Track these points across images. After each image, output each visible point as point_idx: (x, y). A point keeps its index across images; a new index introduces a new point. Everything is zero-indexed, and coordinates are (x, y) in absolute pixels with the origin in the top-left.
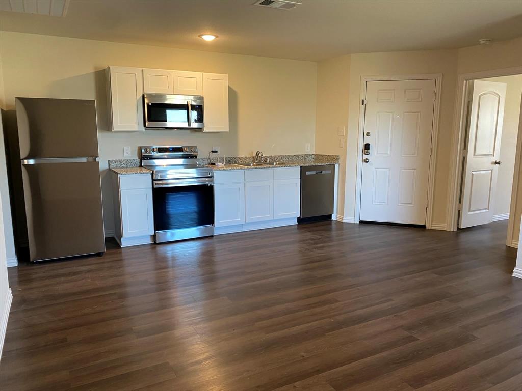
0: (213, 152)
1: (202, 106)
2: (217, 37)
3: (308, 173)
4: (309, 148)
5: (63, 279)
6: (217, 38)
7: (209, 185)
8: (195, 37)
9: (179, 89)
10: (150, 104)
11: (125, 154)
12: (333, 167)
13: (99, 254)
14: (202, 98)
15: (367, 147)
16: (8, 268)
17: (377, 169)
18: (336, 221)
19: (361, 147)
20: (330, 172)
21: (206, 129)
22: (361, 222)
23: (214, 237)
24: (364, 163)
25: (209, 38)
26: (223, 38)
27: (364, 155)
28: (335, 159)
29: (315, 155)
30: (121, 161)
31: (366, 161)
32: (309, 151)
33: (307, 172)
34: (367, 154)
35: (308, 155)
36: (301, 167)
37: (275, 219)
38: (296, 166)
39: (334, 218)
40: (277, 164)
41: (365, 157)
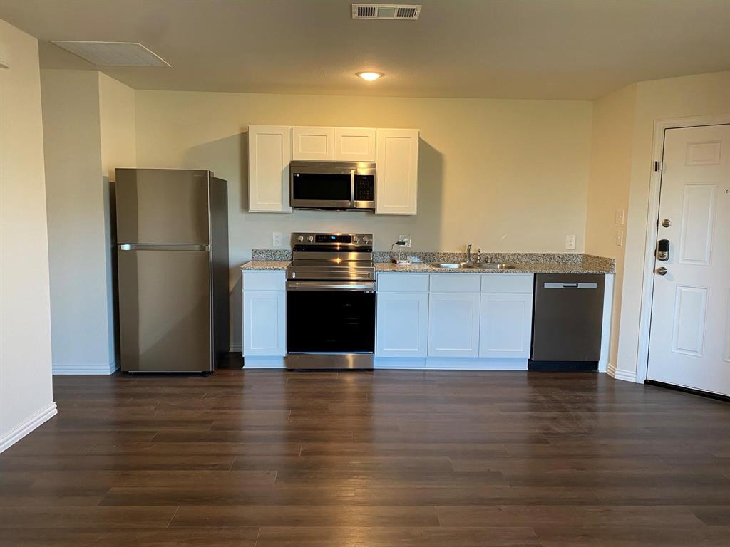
0: (399, 243)
1: (372, 176)
2: (383, 75)
3: (547, 285)
4: (573, 243)
5: (131, 400)
6: (383, 78)
7: (368, 292)
8: (349, 75)
9: (343, 153)
10: (298, 175)
11: (274, 242)
12: (600, 280)
13: (203, 374)
14: (374, 166)
15: (663, 246)
16: (53, 376)
17: (683, 289)
18: (606, 373)
19: (652, 246)
20: (594, 286)
21: (378, 211)
22: (648, 382)
23: (375, 372)
24: (657, 276)
25: (370, 76)
26: (390, 77)
27: (657, 261)
28: (608, 264)
29: (584, 255)
30: (267, 252)
31: (662, 272)
32: (573, 248)
33: (545, 284)
34: (663, 259)
35: (569, 254)
36: (535, 275)
37: (481, 356)
38: (523, 272)
39: (602, 367)
40: (502, 267)
41: (660, 264)
